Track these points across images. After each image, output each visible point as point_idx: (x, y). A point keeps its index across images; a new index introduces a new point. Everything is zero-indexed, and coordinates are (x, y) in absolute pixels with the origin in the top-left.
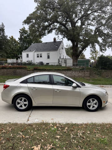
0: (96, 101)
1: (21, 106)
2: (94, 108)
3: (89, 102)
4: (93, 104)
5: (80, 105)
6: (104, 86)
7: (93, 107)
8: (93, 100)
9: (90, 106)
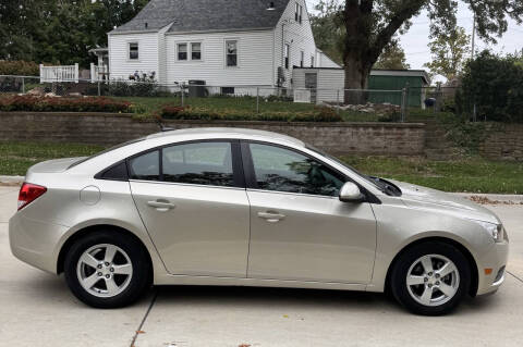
0: (449, 267)
1: (101, 285)
2: (440, 301)
3: (419, 271)
4: (435, 281)
5: (377, 283)
6: (490, 196)
7: (437, 293)
8: (437, 264)
9: (419, 290)
